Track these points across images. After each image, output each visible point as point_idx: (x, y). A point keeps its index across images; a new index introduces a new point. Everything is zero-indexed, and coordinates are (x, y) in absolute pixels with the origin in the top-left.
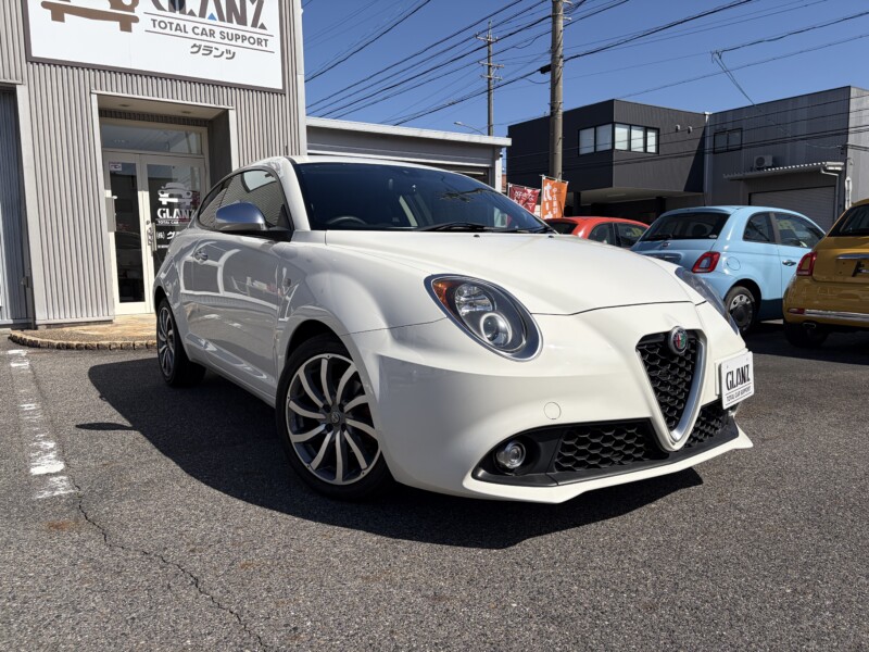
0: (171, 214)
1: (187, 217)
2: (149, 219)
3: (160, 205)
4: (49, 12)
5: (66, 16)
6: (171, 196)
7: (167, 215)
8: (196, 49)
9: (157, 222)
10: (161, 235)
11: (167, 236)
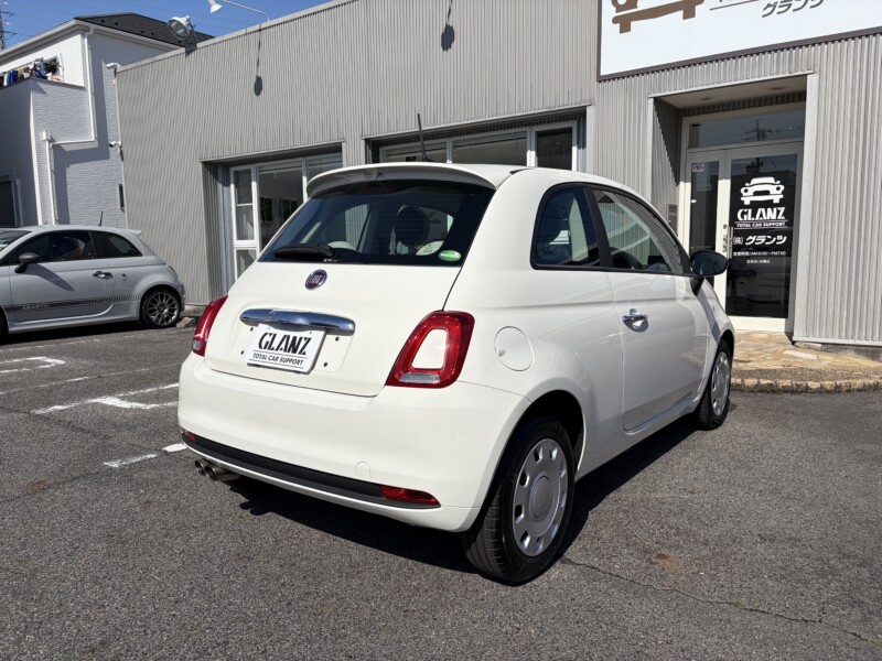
0: (754, 215)
1: (774, 217)
2: (727, 223)
3: (742, 205)
4: (618, 25)
5: (633, 24)
6: (756, 194)
7: (748, 217)
8: (770, 9)
9: (735, 226)
10: (738, 241)
11: (745, 241)
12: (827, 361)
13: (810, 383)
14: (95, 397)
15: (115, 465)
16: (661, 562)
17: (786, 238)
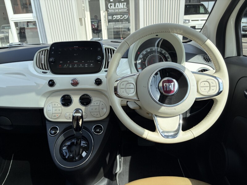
0: (115, 6)
1: (123, 7)
2: (105, 10)
3: (109, 1)
7: (113, 7)
9: (108, 11)
10: (110, 18)
11: (113, 18)
17: (127, 16)
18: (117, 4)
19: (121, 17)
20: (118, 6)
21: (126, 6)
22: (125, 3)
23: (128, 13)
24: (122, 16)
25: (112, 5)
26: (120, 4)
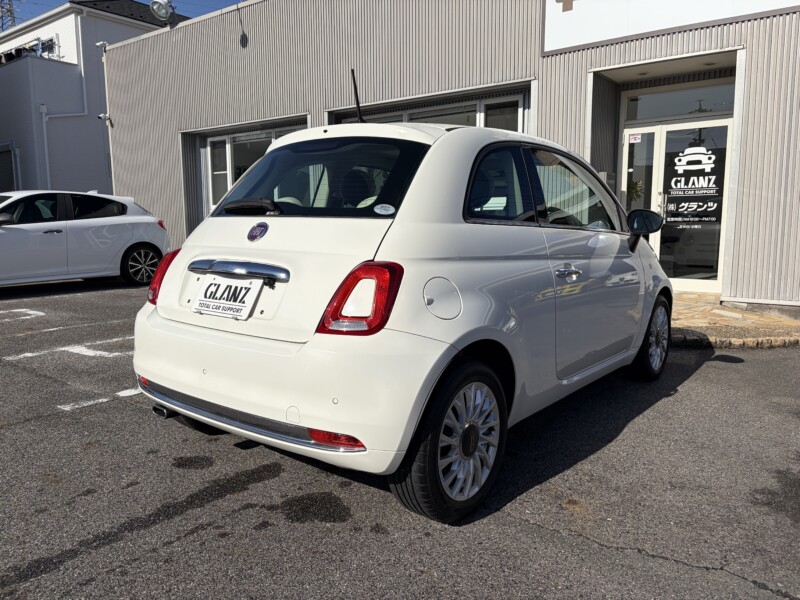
0: (687, 183)
1: (705, 185)
2: (661, 190)
3: (675, 174)
4: (561, 4)
6: (689, 163)
7: (682, 185)
9: (669, 193)
10: (672, 207)
11: (678, 208)
12: (752, 320)
13: (733, 340)
14: (64, 346)
15: (67, 408)
16: (571, 507)
17: (716, 205)
18: (692, 179)
19: (699, 207)
20: (694, 184)
21: (714, 183)
22: (713, 178)
23: (718, 198)
24: (701, 204)
25: (680, 181)
26: (701, 178)
